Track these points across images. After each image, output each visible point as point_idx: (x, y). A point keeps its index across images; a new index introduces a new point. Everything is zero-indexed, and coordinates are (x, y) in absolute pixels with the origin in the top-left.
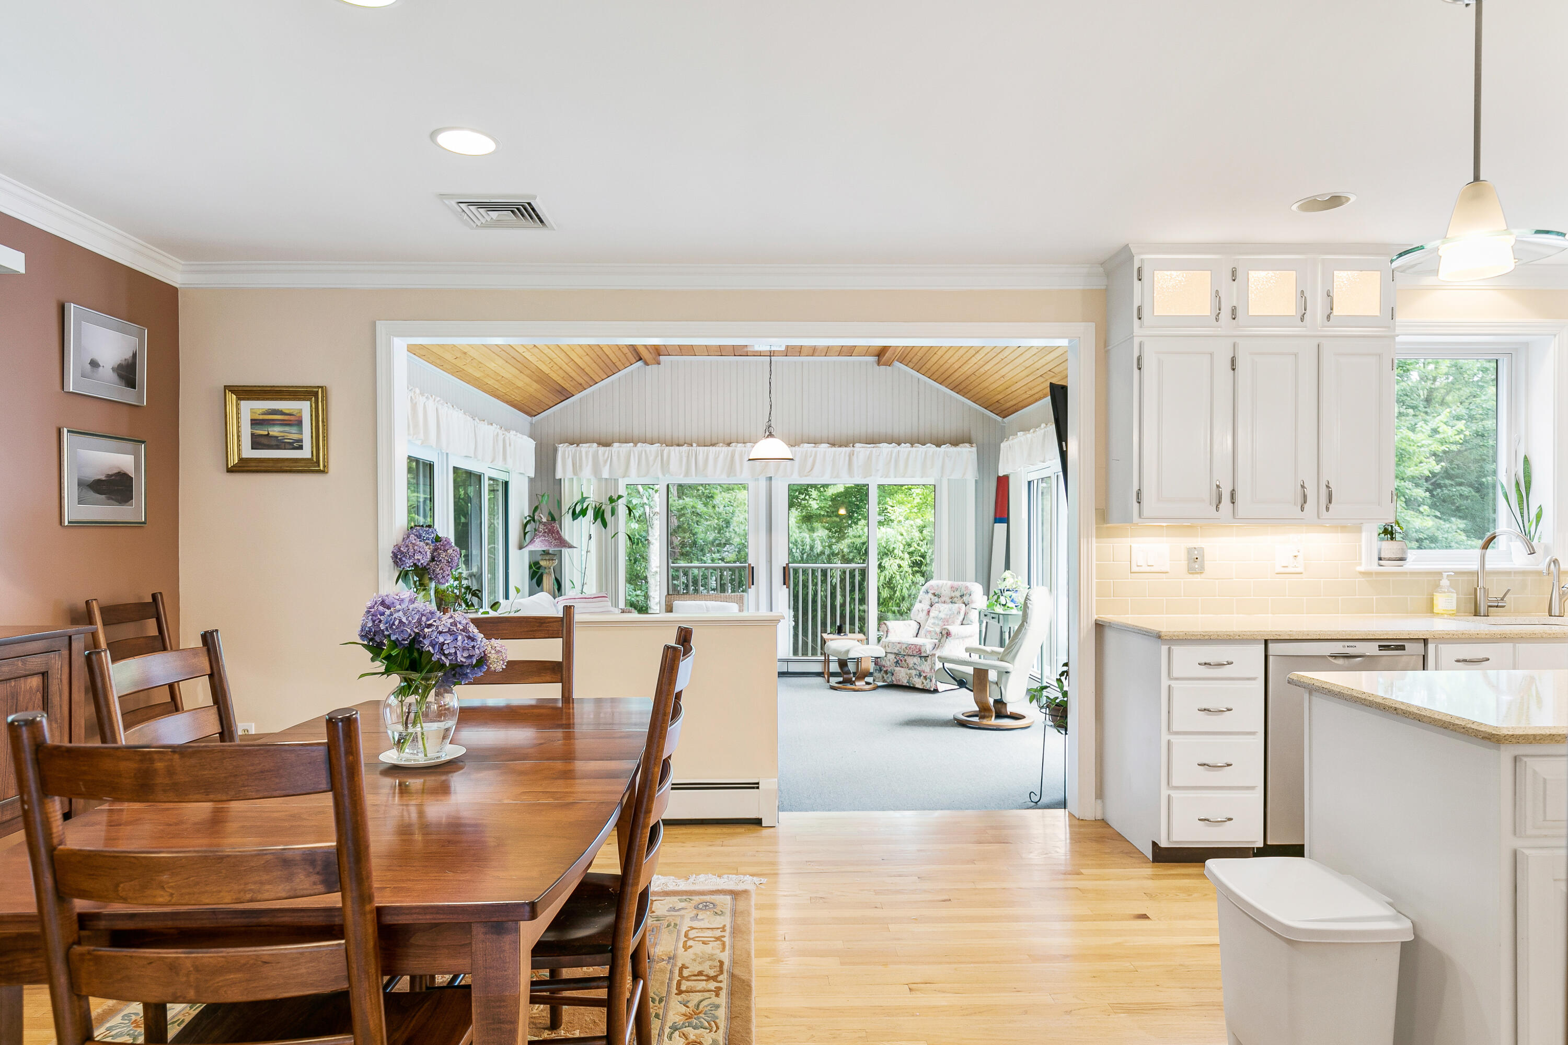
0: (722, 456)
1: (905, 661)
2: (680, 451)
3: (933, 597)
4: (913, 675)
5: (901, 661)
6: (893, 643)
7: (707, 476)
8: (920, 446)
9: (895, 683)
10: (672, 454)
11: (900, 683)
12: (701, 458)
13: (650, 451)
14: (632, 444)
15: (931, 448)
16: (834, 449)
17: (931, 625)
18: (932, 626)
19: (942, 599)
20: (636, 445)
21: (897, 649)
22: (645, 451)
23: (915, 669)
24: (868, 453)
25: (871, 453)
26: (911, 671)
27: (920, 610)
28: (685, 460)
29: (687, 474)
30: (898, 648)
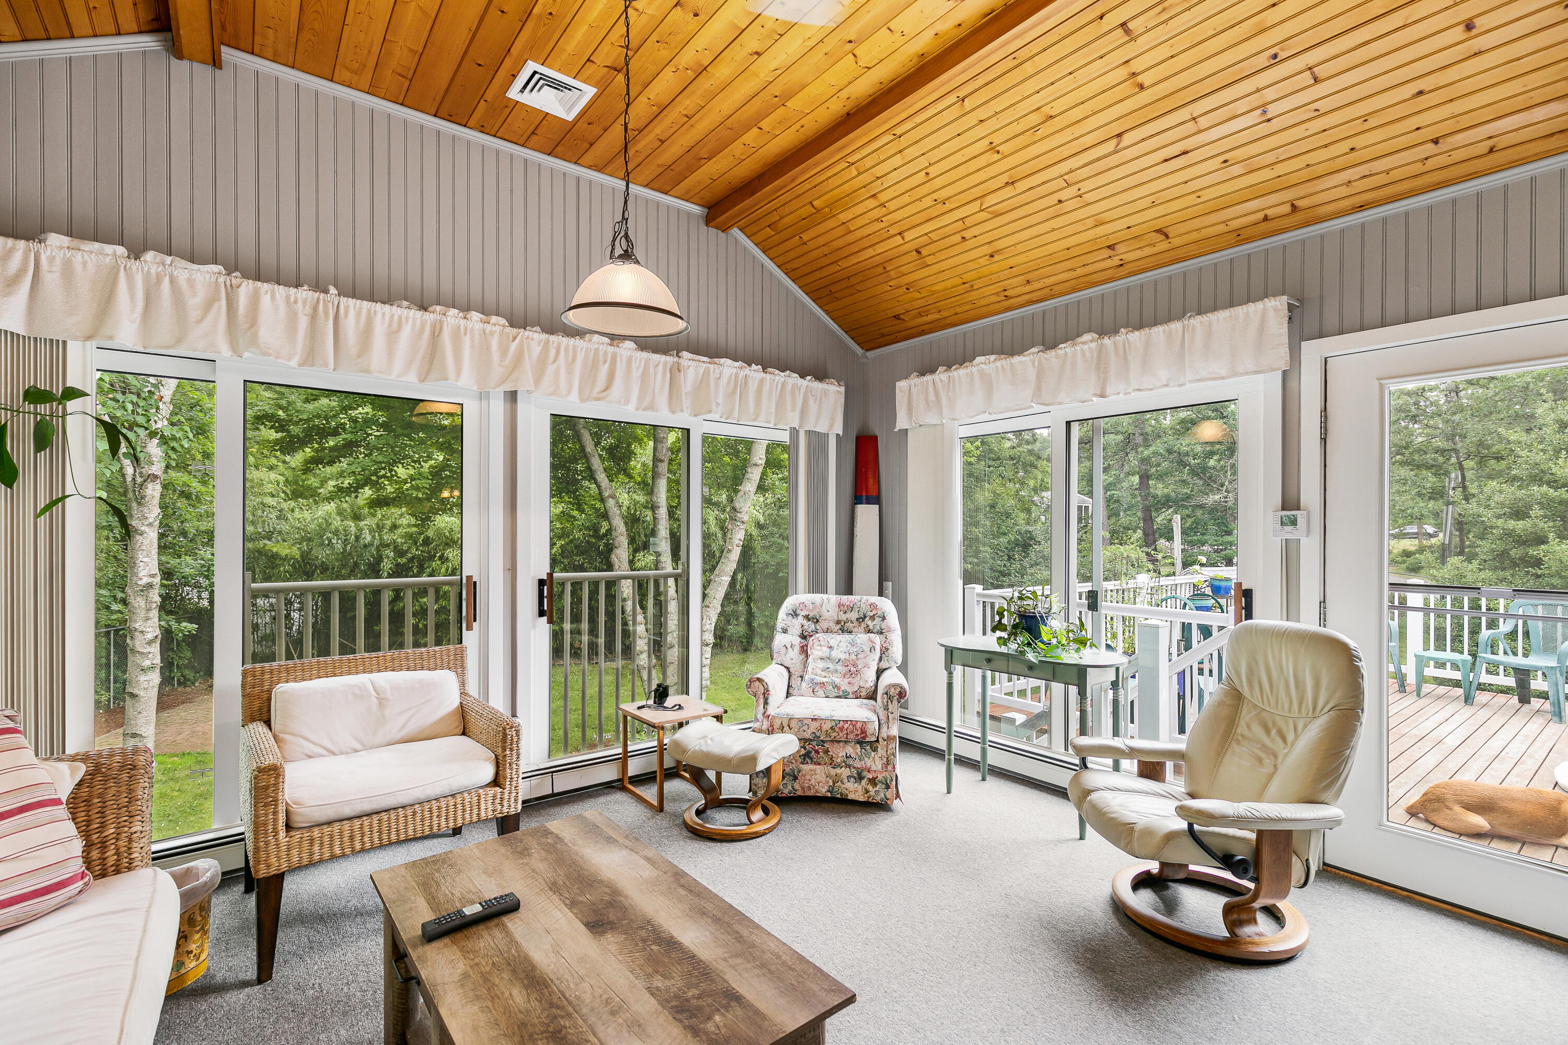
0: (406, 331)
1: (826, 752)
2: (288, 297)
3: (805, 622)
4: (844, 776)
5: (817, 752)
6: (800, 720)
7: (367, 371)
8: (777, 372)
9: (799, 793)
10: (266, 300)
11: (811, 793)
12: (350, 325)
13: (190, 282)
14: (121, 250)
15: (793, 379)
16: (645, 355)
17: (819, 672)
18: (824, 674)
19: (824, 625)
20: (136, 253)
21: (809, 732)
22: (173, 281)
23: (849, 766)
24: (702, 371)
25: (707, 371)
26: (838, 771)
27: (789, 646)
28: (303, 322)
29: (310, 357)
30: (812, 729)
